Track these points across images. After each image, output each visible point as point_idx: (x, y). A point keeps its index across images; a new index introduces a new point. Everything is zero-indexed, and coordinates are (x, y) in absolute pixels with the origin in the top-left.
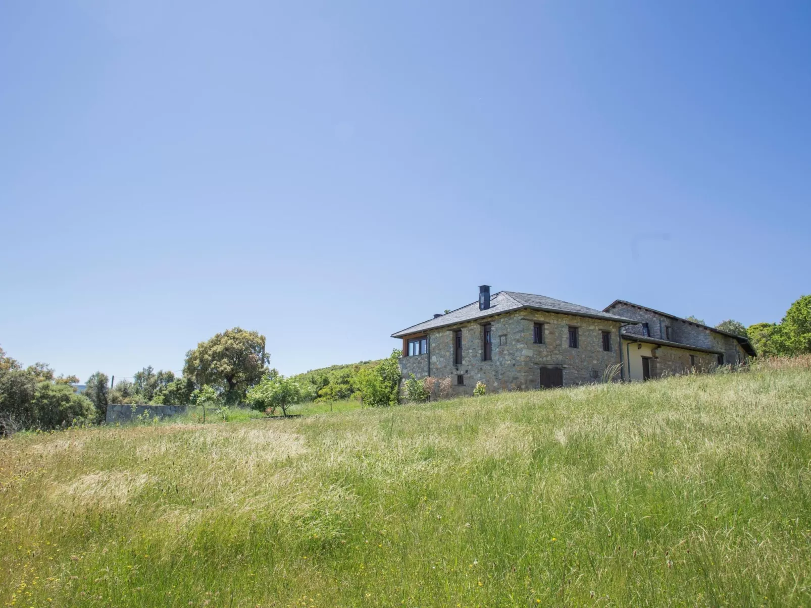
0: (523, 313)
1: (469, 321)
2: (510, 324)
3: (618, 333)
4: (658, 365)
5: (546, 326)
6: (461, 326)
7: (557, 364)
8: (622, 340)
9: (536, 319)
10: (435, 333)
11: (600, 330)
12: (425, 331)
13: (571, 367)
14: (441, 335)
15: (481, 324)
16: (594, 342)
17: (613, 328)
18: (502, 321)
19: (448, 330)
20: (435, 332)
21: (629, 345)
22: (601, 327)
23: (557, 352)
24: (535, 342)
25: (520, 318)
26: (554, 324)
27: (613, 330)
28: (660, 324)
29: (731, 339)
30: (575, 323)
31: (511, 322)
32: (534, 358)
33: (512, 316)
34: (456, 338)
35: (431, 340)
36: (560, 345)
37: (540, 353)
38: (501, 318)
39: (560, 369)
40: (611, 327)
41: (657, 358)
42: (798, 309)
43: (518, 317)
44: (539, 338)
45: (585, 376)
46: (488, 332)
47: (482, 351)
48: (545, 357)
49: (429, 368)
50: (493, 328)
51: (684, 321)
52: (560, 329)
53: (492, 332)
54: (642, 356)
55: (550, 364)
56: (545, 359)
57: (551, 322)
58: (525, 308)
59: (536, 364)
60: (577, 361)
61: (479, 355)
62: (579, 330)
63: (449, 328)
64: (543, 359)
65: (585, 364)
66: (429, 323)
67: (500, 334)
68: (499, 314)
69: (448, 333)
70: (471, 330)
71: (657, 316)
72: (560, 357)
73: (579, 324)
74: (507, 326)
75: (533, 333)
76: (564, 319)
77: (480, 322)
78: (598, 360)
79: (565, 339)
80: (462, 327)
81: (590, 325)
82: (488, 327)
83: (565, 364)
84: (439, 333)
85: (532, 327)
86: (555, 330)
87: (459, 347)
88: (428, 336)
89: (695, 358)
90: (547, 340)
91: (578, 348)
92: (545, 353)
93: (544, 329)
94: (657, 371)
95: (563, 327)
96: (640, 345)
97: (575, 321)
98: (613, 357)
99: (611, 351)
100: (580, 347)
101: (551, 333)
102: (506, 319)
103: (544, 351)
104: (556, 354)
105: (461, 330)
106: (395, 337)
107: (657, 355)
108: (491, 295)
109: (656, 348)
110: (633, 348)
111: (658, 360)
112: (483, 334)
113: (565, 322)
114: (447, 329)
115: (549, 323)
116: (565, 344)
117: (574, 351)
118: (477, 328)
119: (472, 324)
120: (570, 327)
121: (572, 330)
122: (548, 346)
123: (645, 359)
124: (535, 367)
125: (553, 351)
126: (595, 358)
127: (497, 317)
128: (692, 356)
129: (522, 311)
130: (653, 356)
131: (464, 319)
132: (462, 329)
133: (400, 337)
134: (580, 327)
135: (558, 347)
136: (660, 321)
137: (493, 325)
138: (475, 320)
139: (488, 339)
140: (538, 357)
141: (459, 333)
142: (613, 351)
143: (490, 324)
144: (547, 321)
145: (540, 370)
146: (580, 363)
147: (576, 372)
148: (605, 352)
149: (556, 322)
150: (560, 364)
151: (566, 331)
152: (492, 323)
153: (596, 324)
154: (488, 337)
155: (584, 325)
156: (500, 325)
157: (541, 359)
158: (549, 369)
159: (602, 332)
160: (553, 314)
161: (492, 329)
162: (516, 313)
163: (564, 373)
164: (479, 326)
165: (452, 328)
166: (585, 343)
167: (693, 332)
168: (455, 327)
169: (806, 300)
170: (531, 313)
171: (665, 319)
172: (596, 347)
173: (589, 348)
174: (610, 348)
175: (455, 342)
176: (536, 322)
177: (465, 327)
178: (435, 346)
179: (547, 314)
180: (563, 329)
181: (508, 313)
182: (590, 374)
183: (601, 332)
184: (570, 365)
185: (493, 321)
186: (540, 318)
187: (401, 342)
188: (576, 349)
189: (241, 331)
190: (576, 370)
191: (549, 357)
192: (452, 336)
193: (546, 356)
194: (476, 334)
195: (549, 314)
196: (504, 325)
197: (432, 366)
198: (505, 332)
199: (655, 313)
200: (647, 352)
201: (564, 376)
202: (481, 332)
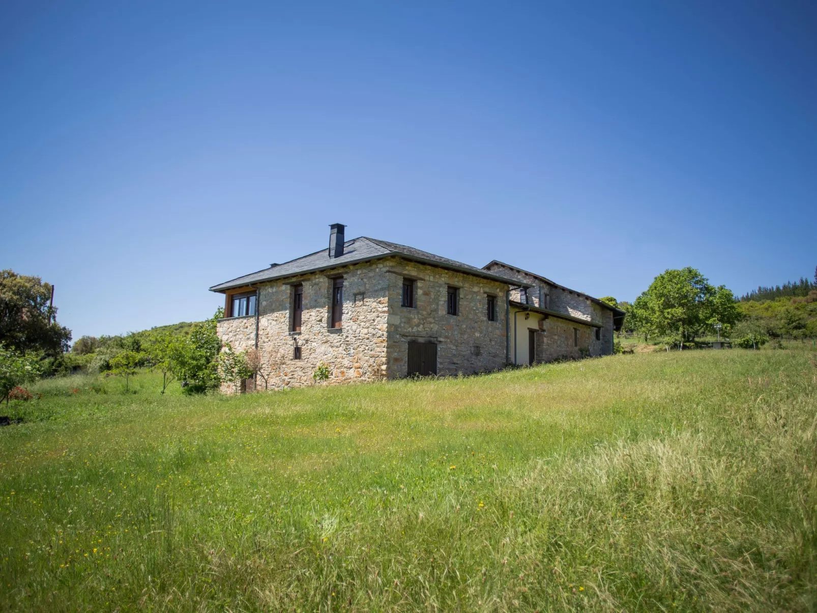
0: (389, 263)
1: (313, 272)
2: (370, 277)
3: (505, 299)
4: (545, 339)
5: (419, 284)
6: (302, 279)
7: (430, 337)
8: (509, 307)
9: (406, 272)
10: (267, 287)
11: (485, 293)
12: (254, 284)
13: (449, 340)
14: (274, 290)
15: (329, 277)
16: (477, 309)
17: (500, 291)
18: (359, 273)
19: (283, 284)
20: (266, 285)
21: (517, 313)
22: (487, 290)
23: (431, 320)
24: (403, 306)
25: (385, 269)
26: (430, 281)
27: (501, 294)
28: (540, 290)
29: (609, 311)
30: (456, 281)
31: (371, 274)
32: (401, 327)
33: (374, 266)
34: (295, 295)
35: (261, 297)
36: (436, 310)
37: (409, 321)
38: (357, 269)
39: (434, 343)
40: (498, 290)
41: (544, 331)
42: (663, 284)
43: (382, 268)
44: (409, 300)
45: (465, 353)
46: (338, 288)
47: (330, 315)
48: (416, 326)
49: (257, 335)
50: (346, 283)
51: (564, 289)
52: (437, 289)
53: (344, 289)
54: (528, 329)
55: (422, 337)
56: (415, 329)
57: (426, 279)
58: (393, 256)
59: (404, 336)
60: (456, 333)
61: (325, 319)
62: (461, 290)
63: (287, 281)
64: (412, 328)
65: (466, 337)
66: (261, 273)
67: (355, 291)
68: (355, 263)
69: (284, 287)
70: (315, 284)
71: (537, 281)
72: (435, 328)
73: (461, 284)
74: (365, 280)
75: (401, 292)
76: (443, 275)
77: (328, 273)
78: (481, 333)
79: (443, 302)
80: (304, 280)
81: (473, 286)
82: (339, 281)
83: (440, 337)
84: (272, 287)
85: (400, 283)
86: (431, 289)
87: (299, 307)
88: (257, 292)
89: (578, 332)
90: (419, 303)
91: (458, 315)
92: (416, 321)
93: (417, 288)
94: (544, 347)
95: (440, 286)
96: (528, 314)
97: (456, 279)
98: (498, 329)
99: (497, 321)
100: (460, 314)
101: (426, 294)
102: (364, 271)
103: (415, 318)
104: (431, 323)
105: (301, 285)
106: (215, 291)
107: (545, 327)
108: (345, 241)
109: (544, 319)
110: (521, 317)
111: (545, 333)
112: (331, 291)
113: (443, 279)
114: (283, 282)
115: (424, 280)
116: (443, 310)
117: (453, 319)
118: (324, 282)
119: (317, 276)
120: (450, 287)
121: (452, 291)
122: (421, 312)
123: (532, 332)
124: (403, 339)
125: (425, 318)
126: (479, 329)
127: (351, 267)
128: (575, 329)
129: (388, 260)
130: (540, 328)
131: (305, 268)
132: (303, 283)
133: (222, 291)
134: (462, 287)
135: (432, 313)
136: (540, 287)
137: (346, 279)
138: (322, 271)
139: (339, 298)
140: (407, 326)
141: (300, 288)
142: (499, 321)
143: (342, 277)
144: (421, 276)
145: (409, 345)
146: (459, 335)
147: (455, 348)
148: (490, 322)
149: (432, 279)
150: (435, 336)
151: (444, 291)
152: (345, 276)
153: (481, 285)
154: (339, 295)
155: (467, 285)
156: (355, 279)
157: (410, 329)
158: (420, 343)
159: (488, 296)
160: (430, 267)
161: (344, 284)
162: (380, 263)
163: (439, 349)
164: (326, 279)
165: (291, 281)
166: (467, 309)
167: (572, 302)
168: (294, 280)
169: (670, 274)
170: (400, 264)
171: (545, 285)
172: (479, 315)
173: (471, 316)
174: (495, 318)
175: (292, 300)
176: (406, 277)
177: (309, 280)
178: (266, 306)
179: (421, 267)
180: (441, 289)
181: (368, 262)
182: (470, 350)
183: (486, 295)
184: (446, 337)
185: (346, 273)
186: (411, 271)
187: (223, 297)
188: (455, 317)
189: (13, 275)
190: (454, 345)
191: (421, 326)
192: (289, 291)
193: (418, 325)
194: (322, 290)
195: (425, 266)
196: (362, 279)
197: (260, 332)
198: (362, 289)
199: (536, 277)
200: (533, 323)
201: (439, 353)
202: (328, 288)
